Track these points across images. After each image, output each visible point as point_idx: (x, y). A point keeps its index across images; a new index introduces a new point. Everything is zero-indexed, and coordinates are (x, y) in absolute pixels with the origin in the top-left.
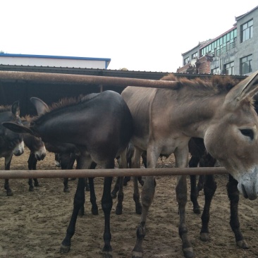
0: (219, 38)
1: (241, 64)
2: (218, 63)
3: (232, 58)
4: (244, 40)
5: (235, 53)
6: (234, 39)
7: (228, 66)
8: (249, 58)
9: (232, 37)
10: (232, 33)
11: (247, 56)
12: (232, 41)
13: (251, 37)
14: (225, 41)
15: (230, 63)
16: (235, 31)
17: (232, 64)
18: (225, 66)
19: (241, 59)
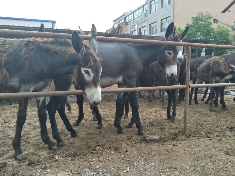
0: (137, 10)
1: (150, 28)
2: (135, 27)
3: (144, 24)
4: (152, 12)
5: (147, 20)
6: (146, 11)
7: (142, 29)
8: (155, 24)
9: (145, 10)
10: (145, 7)
11: (154, 23)
12: (145, 12)
13: (157, 10)
14: (140, 12)
15: (143, 27)
16: (147, 5)
17: (145, 28)
18: (140, 29)
19: (150, 25)
